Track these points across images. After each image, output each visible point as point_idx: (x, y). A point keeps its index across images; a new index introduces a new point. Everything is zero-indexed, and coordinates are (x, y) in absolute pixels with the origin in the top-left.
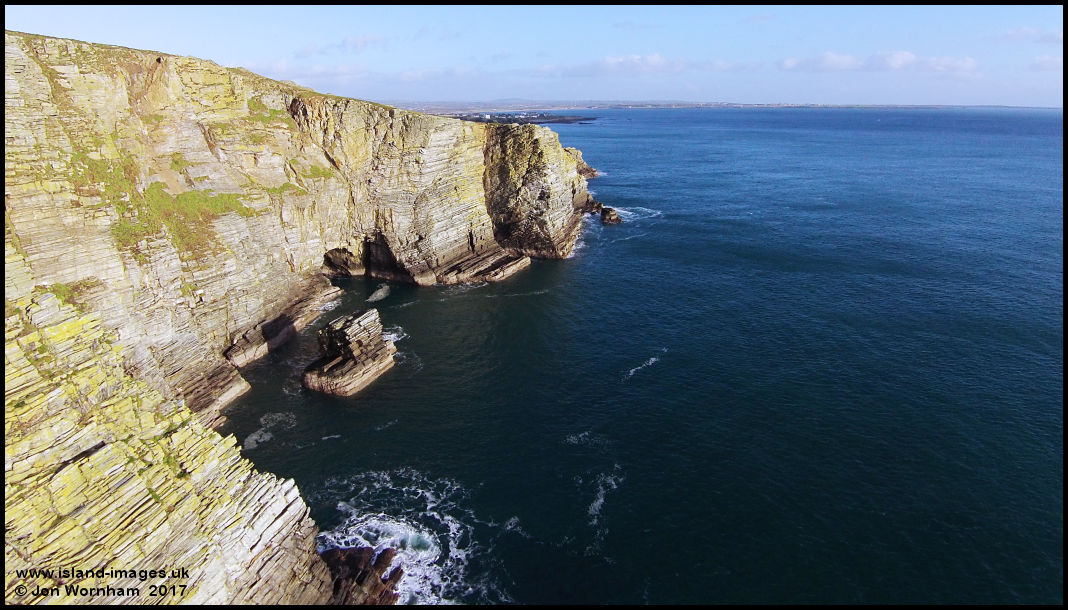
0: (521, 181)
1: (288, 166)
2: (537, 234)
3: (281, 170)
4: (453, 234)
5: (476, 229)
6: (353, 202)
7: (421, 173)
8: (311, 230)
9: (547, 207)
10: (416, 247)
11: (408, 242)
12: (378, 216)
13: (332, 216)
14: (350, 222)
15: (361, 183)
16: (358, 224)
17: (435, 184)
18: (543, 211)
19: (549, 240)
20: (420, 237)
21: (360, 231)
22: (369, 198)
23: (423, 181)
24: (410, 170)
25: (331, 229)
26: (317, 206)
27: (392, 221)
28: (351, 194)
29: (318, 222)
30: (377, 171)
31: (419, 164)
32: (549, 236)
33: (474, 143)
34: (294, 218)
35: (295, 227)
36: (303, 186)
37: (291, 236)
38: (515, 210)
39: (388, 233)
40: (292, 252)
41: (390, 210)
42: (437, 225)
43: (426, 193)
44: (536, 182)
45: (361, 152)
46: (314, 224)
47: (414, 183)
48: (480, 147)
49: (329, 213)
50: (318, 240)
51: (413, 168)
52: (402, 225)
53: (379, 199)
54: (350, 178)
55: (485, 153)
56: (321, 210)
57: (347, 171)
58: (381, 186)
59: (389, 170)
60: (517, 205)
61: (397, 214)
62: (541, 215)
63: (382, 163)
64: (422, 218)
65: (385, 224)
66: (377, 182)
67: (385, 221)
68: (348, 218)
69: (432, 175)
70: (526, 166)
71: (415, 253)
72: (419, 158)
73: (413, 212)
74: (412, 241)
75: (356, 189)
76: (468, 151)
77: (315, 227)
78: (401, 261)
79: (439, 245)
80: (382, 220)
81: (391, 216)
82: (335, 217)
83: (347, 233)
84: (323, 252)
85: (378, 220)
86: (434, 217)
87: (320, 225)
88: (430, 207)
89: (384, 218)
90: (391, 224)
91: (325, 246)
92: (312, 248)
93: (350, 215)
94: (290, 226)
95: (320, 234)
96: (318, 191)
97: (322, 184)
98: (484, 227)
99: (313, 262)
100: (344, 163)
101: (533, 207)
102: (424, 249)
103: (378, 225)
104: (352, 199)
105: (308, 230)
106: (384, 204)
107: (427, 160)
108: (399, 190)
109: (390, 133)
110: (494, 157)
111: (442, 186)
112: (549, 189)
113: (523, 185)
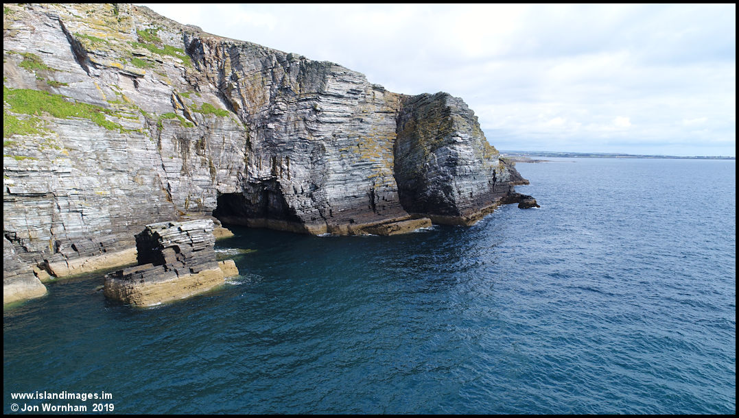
0: (430, 147)
1: (175, 98)
2: (442, 199)
3: (168, 101)
4: (352, 189)
6: (250, 148)
7: (318, 121)
8: (197, 166)
9: (454, 173)
10: (311, 196)
11: (303, 191)
12: (275, 163)
13: (225, 157)
14: (246, 168)
15: (258, 128)
16: (255, 171)
17: (334, 136)
18: (449, 178)
19: (453, 205)
20: (315, 187)
21: (257, 177)
22: (266, 144)
23: (321, 129)
24: (307, 116)
25: (225, 171)
26: (206, 143)
27: (288, 170)
28: (248, 139)
29: (207, 159)
30: (274, 116)
31: (315, 111)
32: (454, 201)
33: (385, 109)
34: (175, 148)
35: (175, 157)
36: (191, 119)
37: (169, 164)
38: (422, 176)
39: (283, 181)
40: (169, 181)
41: (287, 158)
42: (333, 176)
43: (324, 143)
44: (444, 148)
45: (258, 95)
46: (202, 160)
47: (311, 131)
48: (392, 115)
49: (222, 154)
50: (208, 178)
51: (310, 114)
52: (298, 174)
53: (275, 145)
54: (248, 122)
55: (398, 122)
56: (212, 148)
57: (244, 115)
58: (277, 131)
59: (285, 116)
60: (424, 171)
61: (294, 162)
62: (446, 181)
63: (279, 108)
64: (319, 168)
65: (281, 172)
66: (274, 127)
67: (282, 169)
68: (244, 163)
69: (331, 126)
70: (436, 133)
71: (309, 202)
72: (316, 105)
73: (310, 161)
74: (307, 190)
75: (253, 135)
76: (378, 115)
77: (203, 164)
78: (293, 208)
79: (335, 196)
80: (278, 168)
81: (287, 164)
82: (229, 160)
83: (243, 179)
84: (215, 193)
85: (274, 168)
86: (331, 168)
87: (210, 163)
88: (327, 157)
89: (280, 165)
90: (287, 172)
91: (217, 187)
92: (200, 186)
93: (247, 160)
94: (170, 155)
95: (211, 172)
96: (208, 128)
97: (214, 121)
98: (387, 189)
99: (202, 200)
100: (241, 106)
101: (439, 173)
102: (318, 198)
103: (274, 172)
104: (249, 144)
105: (194, 164)
106: (280, 152)
107: (325, 108)
108: (296, 137)
109: (287, 78)
110: (406, 125)
111: (342, 139)
112: (456, 155)
113: (431, 151)
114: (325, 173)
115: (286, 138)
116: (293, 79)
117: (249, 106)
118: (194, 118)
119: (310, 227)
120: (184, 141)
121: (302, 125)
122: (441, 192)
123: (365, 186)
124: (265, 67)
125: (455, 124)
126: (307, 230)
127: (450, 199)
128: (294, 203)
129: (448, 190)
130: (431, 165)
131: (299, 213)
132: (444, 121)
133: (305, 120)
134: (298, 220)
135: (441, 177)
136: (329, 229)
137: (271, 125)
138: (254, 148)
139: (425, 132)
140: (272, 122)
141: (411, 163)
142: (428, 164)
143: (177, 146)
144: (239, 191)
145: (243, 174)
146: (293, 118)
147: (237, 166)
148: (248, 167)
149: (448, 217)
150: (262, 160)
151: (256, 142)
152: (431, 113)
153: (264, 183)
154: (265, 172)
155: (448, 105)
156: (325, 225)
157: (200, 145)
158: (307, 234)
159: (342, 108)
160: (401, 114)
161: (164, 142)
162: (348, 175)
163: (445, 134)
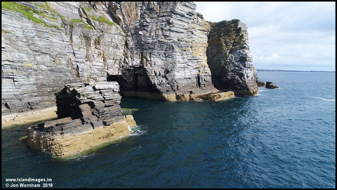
0: (229, 51)
1: (81, 10)
2: (238, 80)
3: (76, 12)
4: (187, 74)
5: (202, 75)
6: (127, 47)
7: (170, 30)
8: (96, 56)
9: (245, 66)
10: (165, 77)
11: (160, 74)
12: (143, 57)
13: (112, 52)
14: (125, 60)
15: (132, 34)
16: (130, 61)
17: (179, 40)
18: (241, 68)
19: (245, 84)
20: (167, 72)
21: (131, 65)
22: (137, 45)
23: (171, 35)
24: (163, 27)
25: (112, 61)
26: (101, 41)
27: (151, 61)
28: (126, 42)
29: (102, 52)
30: (143, 27)
31: (169, 23)
32: (245, 82)
33: (202, 28)
34: (82, 42)
35: (82, 48)
36: (91, 25)
37: (78, 52)
38: (225, 67)
39: (148, 67)
40: (78, 64)
41: (150, 53)
42: (178, 65)
43: (173, 44)
44: (238, 51)
45: (133, 13)
46: (98, 52)
47: (166, 36)
48: (206, 32)
49: (111, 49)
50: (102, 64)
51: (165, 26)
52: (157, 63)
53: (144, 45)
54: (126, 30)
55: (209, 37)
56: (105, 45)
57: (124, 26)
58: (144, 36)
59: (150, 26)
60: (226, 65)
61: (154, 56)
62: (240, 70)
63: (146, 21)
64: (170, 60)
65: (146, 62)
66: (142, 34)
67: (147, 60)
68: (124, 57)
69: (177, 34)
70: (232, 43)
71: (164, 80)
72: (169, 20)
73: (164, 56)
74: (163, 73)
75: (130, 38)
76: (200, 31)
77: (99, 54)
78: (155, 84)
79: (180, 77)
80: (145, 60)
81: (150, 57)
82: (115, 54)
83: (123, 67)
84: (106, 75)
85: (142, 60)
86: (177, 60)
87: (103, 55)
88: (175, 53)
89: (146, 58)
90: (150, 62)
91: (107, 71)
92: (97, 69)
93: (125, 55)
94: (79, 46)
95: (103, 61)
96: (102, 31)
97: (106, 27)
98: (206, 74)
99: (98, 79)
100: (122, 20)
101: (235, 66)
102: (169, 78)
103: (142, 62)
104: (126, 45)
105: (93, 54)
106: (146, 49)
107: (174, 22)
108: (156, 40)
110: (214, 38)
111: (183, 43)
112: (246, 55)
113: (230, 53)
114: (174, 63)
115: (150, 41)
117: (127, 20)
118: (93, 24)
119: (166, 96)
120: (87, 38)
121: (160, 32)
122: (237, 77)
123: (195, 72)
125: (244, 37)
126: (164, 97)
127: (243, 81)
128: (155, 81)
129: (241, 75)
130: (230, 61)
131: (158, 87)
132: (237, 36)
133: (162, 29)
134: (159, 92)
135: (237, 68)
136: (178, 97)
137: (141, 33)
138: (130, 47)
139: (226, 42)
140: (142, 30)
141: (218, 61)
142: (228, 60)
143: (83, 41)
144: (120, 74)
145: (123, 63)
146: (154, 28)
147: (119, 58)
148: (126, 59)
149: (242, 91)
150: (134, 55)
151: (131, 44)
152: (229, 31)
153: (135, 68)
154: (137, 62)
155: (239, 26)
156: (175, 94)
157: (97, 42)
158: (164, 100)
159: (183, 23)
160: (211, 32)
161: (75, 38)
162: (186, 65)
163: (238, 43)
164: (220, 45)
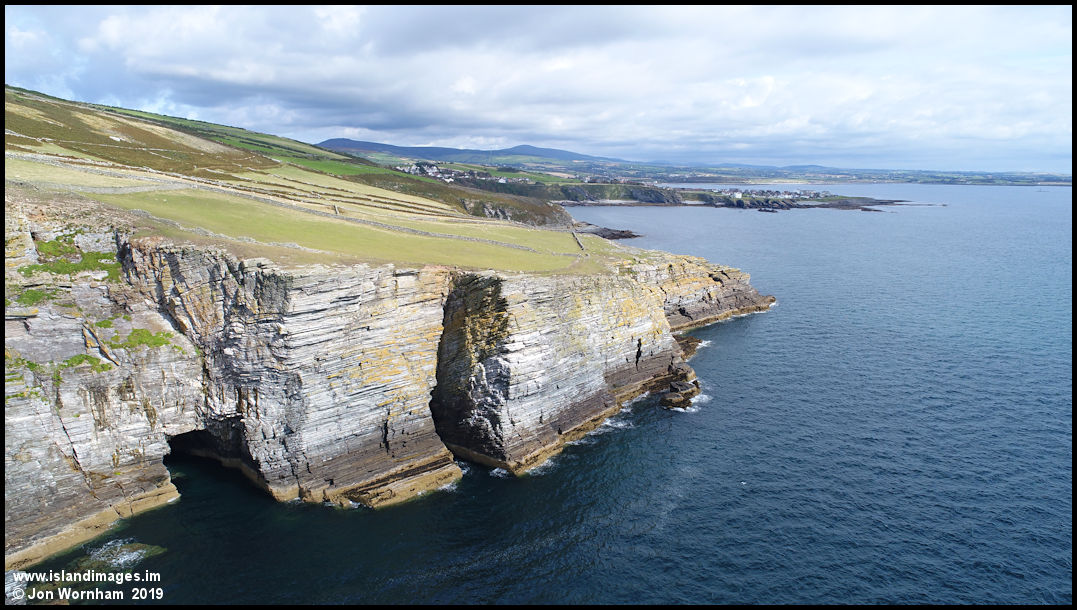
0: (477, 355)
1: (87, 333)
2: (486, 432)
3: (77, 338)
4: (349, 426)
5: (397, 419)
6: (208, 376)
7: (286, 347)
8: (124, 415)
9: (506, 396)
10: (284, 443)
11: (274, 435)
12: (241, 397)
13: (170, 394)
14: (206, 401)
15: (214, 353)
16: (217, 404)
17: (318, 360)
18: (498, 402)
19: (499, 443)
20: (289, 431)
21: (219, 413)
22: (227, 371)
23: (293, 356)
24: (270, 341)
25: (173, 409)
26: (135, 383)
27: (256, 406)
28: (204, 366)
29: (139, 403)
30: (230, 342)
31: (279, 335)
32: (501, 438)
33: (418, 297)
34: (85, 401)
35: (85, 413)
36: (109, 358)
37: (73, 425)
38: (467, 394)
39: (250, 421)
40: (75, 447)
41: (255, 390)
42: (313, 416)
43: (300, 372)
44: (494, 358)
45: (208, 313)
46: (130, 406)
47: (280, 359)
48: (437, 302)
49: (164, 390)
50: (144, 425)
51: (274, 339)
52: (269, 412)
53: (237, 375)
54: (201, 345)
55: (446, 309)
56: (147, 387)
57: (195, 336)
58: (237, 359)
59: (244, 340)
60: (469, 388)
61: (263, 396)
62: (495, 407)
63: (233, 331)
64: (296, 404)
65: (248, 408)
66: (232, 354)
67: (249, 404)
68: (203, 395)
70: (486, 335)
71: (280, 452)
72: (279, 329)
73: (284, 394)
74: (280, 433)
75: (209, 360)
76: (406, 309)
77: (133, 410)
78: (257, 461)
79: (316, 443)
80: (245, 402)
81: (256, 399)
82: (177, 395)
83: (203, 414)
84: (162, 438)
85: (240, 402)
86: (312, 404)
87: (146, 406)
88: (305, 391)
89: (247, 399)
90: (255, 409)
91: (164, 430)
92: (134, 436)
93: (207, 391)
94: (76, 413)
95: (148, 416)
96: (136, 365)
97: (144, 355)
99: (141, 451)
100: (189, 326)
101: (486, 393)
102: (291, 447)
103: (239, 408)
104: (206, 371)
105: (117, 414)
106: (245, 383)
107: (293, 330)
108: (261, 366)
109: (242, 293)
110: (454, 315)
111: (331, 362)
112: (509, 370)
113: (480, 360)
114: (303, 412)
115: (248, 366)
116: (250, 295)
117: (199, 325)
118: (113, 357)
119: (275, 490)
120: (99, 393)
121: (267, 352)
122: (487, 422)
123: (374, 417)
124: (213, 280)
125: (510, 325)
126: (271, 493)
127: (497, 434)
128: (259, 453)
129: (495, 420)
131: (264, 467)
132: (498, 318)
133: (269, 346)
134: (262, 480)
135: (489, 399)
136: (301, 493)
137: (228, 351)
138: (212, 376)
139: (473, 332)
140: (230, 346)
141: (455, 373)
142: (474, 379)
143: (88, 398)
144: (201, 427)
145: (203, 408)
146: (253, 343)
147: (192, 400)
148: (209, 399)
149: (492, 459)
150: (225, 392)
151: (215, 371)
152: (483, 304)
153: (229, 421)
154: (227, 406)
155: (503, 295)
156: (296, 486)
157: (125, 389)
158: (270, 496)
159: (328, 322)
160: (450, 298)
161: (67, 398)
162: (342, 409)
163: (498, 338)
164: (462, 335)
